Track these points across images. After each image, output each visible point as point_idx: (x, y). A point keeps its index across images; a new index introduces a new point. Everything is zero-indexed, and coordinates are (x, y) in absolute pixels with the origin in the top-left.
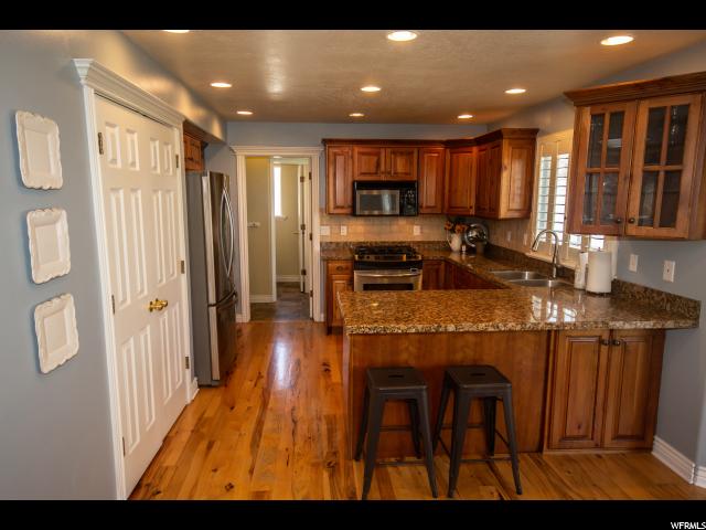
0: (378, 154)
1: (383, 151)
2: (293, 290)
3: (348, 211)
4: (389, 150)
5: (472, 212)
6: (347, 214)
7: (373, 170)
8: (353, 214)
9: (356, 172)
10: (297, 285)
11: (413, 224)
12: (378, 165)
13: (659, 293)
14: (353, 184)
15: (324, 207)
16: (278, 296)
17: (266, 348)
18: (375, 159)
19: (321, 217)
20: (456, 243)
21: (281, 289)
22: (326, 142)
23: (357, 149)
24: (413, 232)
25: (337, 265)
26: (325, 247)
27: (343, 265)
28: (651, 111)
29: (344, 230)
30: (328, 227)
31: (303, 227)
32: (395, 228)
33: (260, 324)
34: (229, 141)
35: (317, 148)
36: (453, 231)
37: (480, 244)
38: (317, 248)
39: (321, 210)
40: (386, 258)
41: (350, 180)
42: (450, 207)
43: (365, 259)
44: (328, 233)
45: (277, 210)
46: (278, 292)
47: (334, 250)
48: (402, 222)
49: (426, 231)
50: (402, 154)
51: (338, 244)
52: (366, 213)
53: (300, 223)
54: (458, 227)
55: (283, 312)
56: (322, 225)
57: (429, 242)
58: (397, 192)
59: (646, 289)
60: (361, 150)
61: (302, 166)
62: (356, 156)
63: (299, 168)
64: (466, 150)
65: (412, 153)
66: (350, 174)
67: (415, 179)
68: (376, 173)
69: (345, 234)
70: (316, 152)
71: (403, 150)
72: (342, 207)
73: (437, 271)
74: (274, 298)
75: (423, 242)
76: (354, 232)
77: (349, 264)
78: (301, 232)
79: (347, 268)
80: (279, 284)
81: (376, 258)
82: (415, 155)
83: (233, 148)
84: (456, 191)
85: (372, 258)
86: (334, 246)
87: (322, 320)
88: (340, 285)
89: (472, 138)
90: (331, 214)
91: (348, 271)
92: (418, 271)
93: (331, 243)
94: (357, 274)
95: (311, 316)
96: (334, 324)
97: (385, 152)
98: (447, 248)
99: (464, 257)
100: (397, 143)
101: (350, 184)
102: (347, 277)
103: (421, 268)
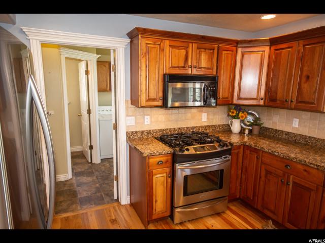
0: (186, 48)
1: (191, 45)
3: (160, 103)
4: (195, 46)
5: (262, 102)
7: (182, 64)
8: (164, 105)
9: (167, 65)
11: (202, 112)
12: (186, 59)
14: (164, 75)
19: (127, 108)
20: (236, 126)
22: (138, 33)
24: (202, 118)
25: (158, 159)
26: (130, 137)
27: (163, 159)
29: (147, 120)
30: (134, 118)
32: (189, 115)
35: (122, 40)
36: (235, 117)
37: (256, 126)
38: (123, 138)
39: (127, 101)
41: (162, 73)
42: (239, 98)
44: (133, 123)
47: (139, 138)
48: (194, 111)
49: (211, 117)
50: (205, 49)
51: (142, 132)
52: (177, 104)
56: (127, 115)
57: (214, 126)
58: (198, 85)
62: (167, 49)
65: (213, 49)
66: (162, 67)
67: (215, 74)
68: (184, 67)
69: (149, 122)
72: (154, 100)
74: (70, 176)
75: (209, 126)
76: (156, 121)
77: (170, 158)
79: (167, 162)
81: (195, 150)
82: (216, 51)
85: (191, 150)
86: (139, 135)
87: (129, 202)
88: (160, 179)
89: (268, 38)
90: (143, 107)
91: (169, 164)
92: (229, 157)
93: (136, 132)
94: (178, 166)
95: (116, 198)
96: (154, 217)
97: (193, 47)
98: (228, 130)
99: (246, 139)
100: (203, 38)
101: (161, 77)
102: (168, 170)
103: (230, 154)
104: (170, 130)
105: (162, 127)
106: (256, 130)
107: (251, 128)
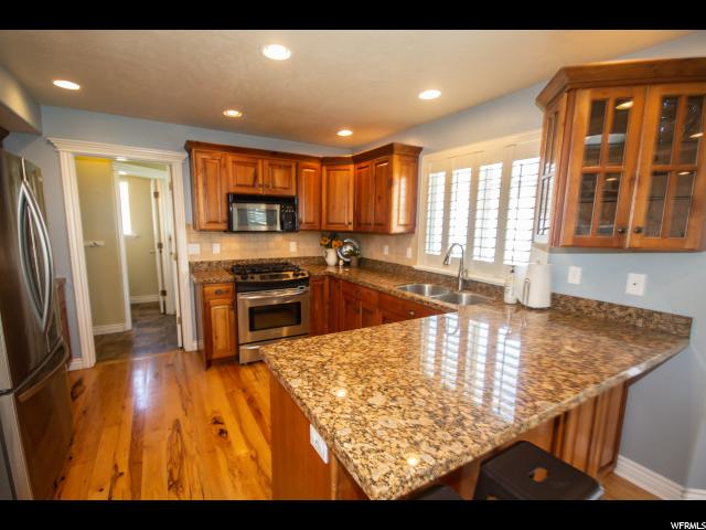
0: (255, 165)
1: (260, 162)
2: (151, 312)
3: (224, 226)
4: (266, 162)
5: (351, 228)
6: (219, 231)
7: (250, 182)
8: (229, 230)
9: (232, 184)
10: (156, 306)
11: (290, 240)
12: (256, 177)
13: (623, 308)
14: (228, 195)
15: (191, 222)
16: (134, 321)
17: (124, 408)
18: (252, 170)
19: (189, 234)
20: (331, 258)
21: (137, 313)
22: (190, 147)
23: (230, 158)
24: (290, 248)
25: (216, 288)
26: (195, 268)
27: (223, 288)
28: (665, 99)
29: (217, 248)
30: (198, 246)
31: (160, 246)
32: (272, 244)
33: (111, 366)
34: (45, 131)
35: (179, 154)
36: (329, 246)
37: (354, 258)
38: (185, 269)
39: (188, 226)
40: (272, 277)
41: (225, 192)
42: (328, 223)
43: (249, 280)
44: (198, 251)
45: (126, 227)
46: (133, 316)
47: (206, 270)
48: (279, 238)
49: (302, 247)
50: (280, 167)
51: (210, 263)
53: (156, 242)
54: (334, 242)
55: (143, 344)
56: (189, 242)
57: (305, 258)
58: (277, 207)
59: (600, 304)
60: (237, 159)
61: (155, 181)
62: (230, 165)
63: (152, 182)
64: (342, 167)
65: (290, 167)
66: (224, 185)
67: (294, 194)
68: (254, 186)
69: (218, 252)
70: (178, 158)
71: (282, 163)
72: (216, 223)
73: (322, 287)
74: (128, 325)
75: (300, 258)
76: (227, 250)
77: (231, 287)
78: (157, 250)
79: (227, 291)
80: (134, 307)
81: (262, 278)
82: (294, 169)
83: (52, 140)
84: (334, 207)
85: (257, 278)
86: (206, 266)
87: (196, 349)
88: (220, 310)
89: (350, 156)
90: (201, 230)
91: (230, 295)
92: (306, 288)
93: (202, 262)
94: (241, 297)
95: (180, 345)
96: (215, 356)
97: (262, 165)
98: (322, 263)
99: (341, 271)
100: (274, 154)
101: (224, 197)
102: (228, 301)
103: (307, 285)
104: (248, 261)
105: (237, 257)
106: (354, 261)
107: (347, 260)
